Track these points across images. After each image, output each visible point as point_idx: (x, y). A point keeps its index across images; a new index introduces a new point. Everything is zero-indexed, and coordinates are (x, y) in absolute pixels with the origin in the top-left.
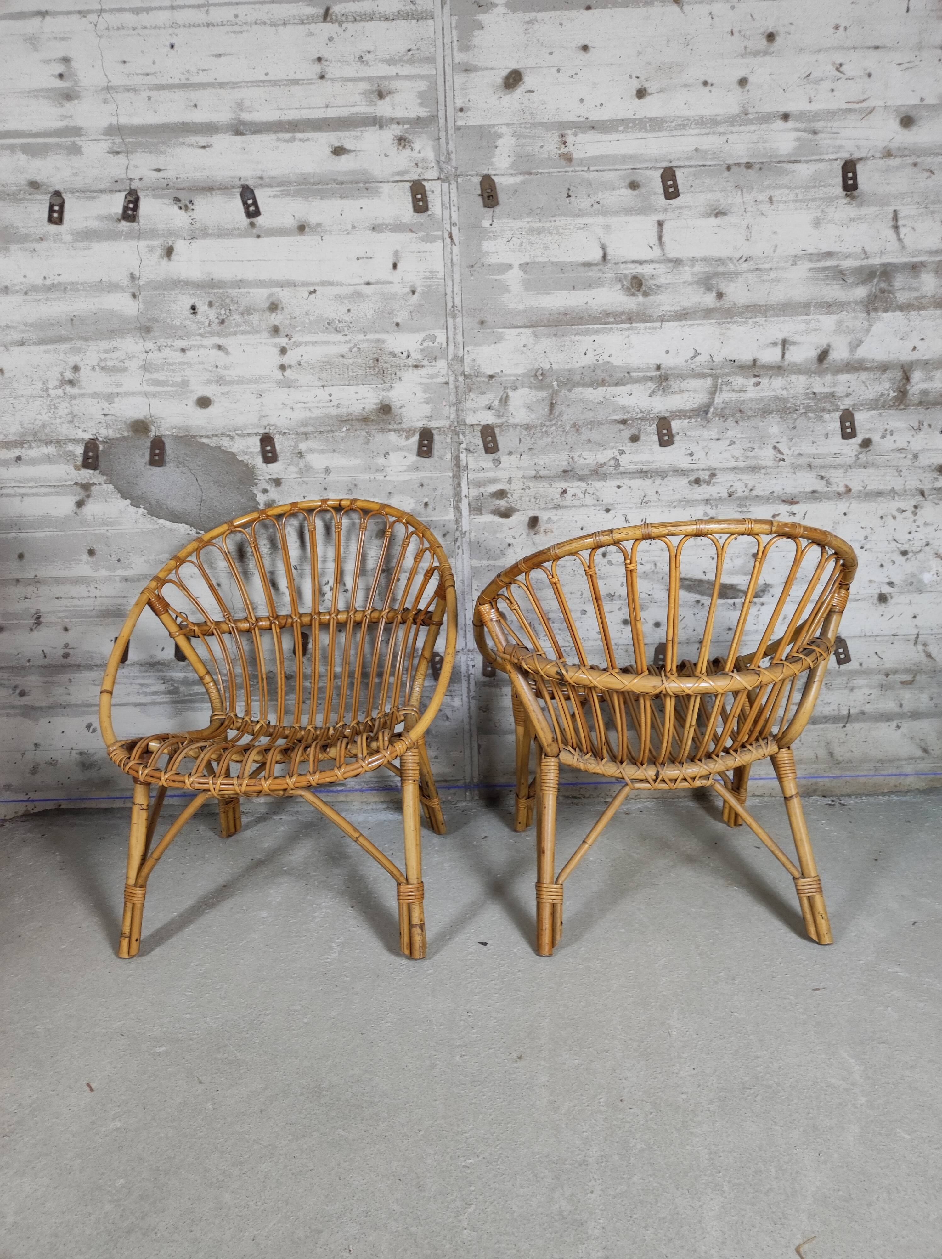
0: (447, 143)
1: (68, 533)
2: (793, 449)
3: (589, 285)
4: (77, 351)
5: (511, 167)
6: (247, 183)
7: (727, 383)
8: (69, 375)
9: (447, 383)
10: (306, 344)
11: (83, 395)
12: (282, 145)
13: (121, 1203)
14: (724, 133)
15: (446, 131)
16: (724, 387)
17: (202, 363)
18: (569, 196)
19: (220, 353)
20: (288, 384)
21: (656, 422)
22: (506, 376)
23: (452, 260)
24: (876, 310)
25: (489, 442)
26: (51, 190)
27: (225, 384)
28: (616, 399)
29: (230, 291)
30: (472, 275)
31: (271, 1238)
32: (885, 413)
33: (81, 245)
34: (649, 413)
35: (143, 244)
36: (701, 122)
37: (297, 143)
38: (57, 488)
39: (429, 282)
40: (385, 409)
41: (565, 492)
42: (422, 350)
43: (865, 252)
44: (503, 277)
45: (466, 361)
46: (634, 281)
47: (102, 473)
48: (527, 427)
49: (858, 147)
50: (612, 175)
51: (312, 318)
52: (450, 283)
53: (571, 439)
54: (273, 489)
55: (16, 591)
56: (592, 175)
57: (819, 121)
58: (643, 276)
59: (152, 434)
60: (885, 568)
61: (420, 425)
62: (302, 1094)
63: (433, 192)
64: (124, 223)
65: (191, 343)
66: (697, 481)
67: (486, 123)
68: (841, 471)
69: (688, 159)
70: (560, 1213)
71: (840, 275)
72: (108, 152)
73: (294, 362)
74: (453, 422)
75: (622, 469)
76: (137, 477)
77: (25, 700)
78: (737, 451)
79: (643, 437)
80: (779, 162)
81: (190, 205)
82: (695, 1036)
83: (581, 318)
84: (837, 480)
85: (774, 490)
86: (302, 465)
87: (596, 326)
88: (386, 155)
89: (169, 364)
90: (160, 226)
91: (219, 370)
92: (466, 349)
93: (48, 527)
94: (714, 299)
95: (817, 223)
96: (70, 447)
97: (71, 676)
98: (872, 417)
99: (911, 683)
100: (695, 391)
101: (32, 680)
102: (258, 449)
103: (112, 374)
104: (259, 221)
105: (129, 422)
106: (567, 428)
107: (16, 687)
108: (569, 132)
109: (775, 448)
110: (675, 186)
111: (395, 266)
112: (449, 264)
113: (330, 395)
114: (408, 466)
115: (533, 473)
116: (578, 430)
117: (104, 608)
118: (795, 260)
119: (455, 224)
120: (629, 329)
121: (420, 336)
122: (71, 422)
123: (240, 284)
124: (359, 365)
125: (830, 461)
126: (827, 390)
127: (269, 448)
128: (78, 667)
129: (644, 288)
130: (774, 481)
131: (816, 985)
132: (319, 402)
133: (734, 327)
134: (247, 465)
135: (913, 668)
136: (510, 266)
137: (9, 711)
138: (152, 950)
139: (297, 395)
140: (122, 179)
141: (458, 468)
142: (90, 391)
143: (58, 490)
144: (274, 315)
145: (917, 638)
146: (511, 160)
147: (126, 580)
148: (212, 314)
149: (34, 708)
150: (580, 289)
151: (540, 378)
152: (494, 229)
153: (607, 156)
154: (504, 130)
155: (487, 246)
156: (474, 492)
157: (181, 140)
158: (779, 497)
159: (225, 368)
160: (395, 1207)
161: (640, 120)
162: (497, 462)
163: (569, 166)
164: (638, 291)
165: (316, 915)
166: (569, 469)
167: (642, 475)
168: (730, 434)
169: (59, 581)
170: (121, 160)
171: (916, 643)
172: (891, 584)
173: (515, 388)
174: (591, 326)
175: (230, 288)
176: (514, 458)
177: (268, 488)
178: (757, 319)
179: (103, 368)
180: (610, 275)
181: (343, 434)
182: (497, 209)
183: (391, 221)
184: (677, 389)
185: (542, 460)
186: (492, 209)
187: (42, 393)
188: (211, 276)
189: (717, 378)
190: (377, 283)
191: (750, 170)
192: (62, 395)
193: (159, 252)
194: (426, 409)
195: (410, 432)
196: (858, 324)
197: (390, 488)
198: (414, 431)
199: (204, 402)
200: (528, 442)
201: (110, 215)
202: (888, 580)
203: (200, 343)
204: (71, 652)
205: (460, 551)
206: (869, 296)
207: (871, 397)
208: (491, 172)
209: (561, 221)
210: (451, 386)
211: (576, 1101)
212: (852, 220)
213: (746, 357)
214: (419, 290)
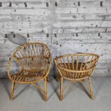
3: (68, 16)
4: (4, 23)
6: (25, 2)
7: (85, 29)
8: (3, 26)
9: (50, 28)
11: (5, 29)
20: (31, 28)
22: (58, 27)
24: (103, 21)
27: (23, 28)
28: (71, 31)
29: (23, 16)
34: (75, 32)
40: (43, 31)
43: (103, 13)
45: (53, 26)
47: (8, 38)
48: (60, 34)
51: (33, 19)
53: (65, 35)
54: (29, 41)
58: (75, 16)
59: (14, 34)
61: (47, 33)
63: (49, 4)
64: (9, 7)
65: (18, 22)
73: (32, 25)
74: (51, 33)
75: (72, 39)
76: (12, 39)
79: (74, 36)
81: (18, 5)
84: (97, 41)
85: (90, 42)
86: (32, 38)
89: (15, 25)
94: (84, 19)
95: (97, 10)
96: (3, 35)
97: (4, 62)
98: (102, 34)
102: (27, 36)
103: (8, 26)
104: (27, 7)
105: (11, 32)
110: (80, 4)
114: (45, 38)
115: (61, 39)
117: (8, 55)
118: (94, 14)
119: (52, 8)
120: (73, 22)
121: (47, 22)
126: (97, 30)
134: (25, 38)
135: (105, 63)
140: (9, 1)
141: (52, 39)
144: (29, 19)
148: (21, 19)
155: (56, 11)
156: (54, 41)
162: (56, 38)
166: (65, 39)
172: (103, 54)
180: (71, 15)
182: (57, 6)
183: (44, 8)
184: (79, 30)
188: (21, 14)
190: (42, 15)
192: (2, 29)
193: (14, 11)
199: (20, 30)
207: (102, 31)
208: (57, 2)
209: (65, 8)
212: (101, 9)
213: (87, 26)
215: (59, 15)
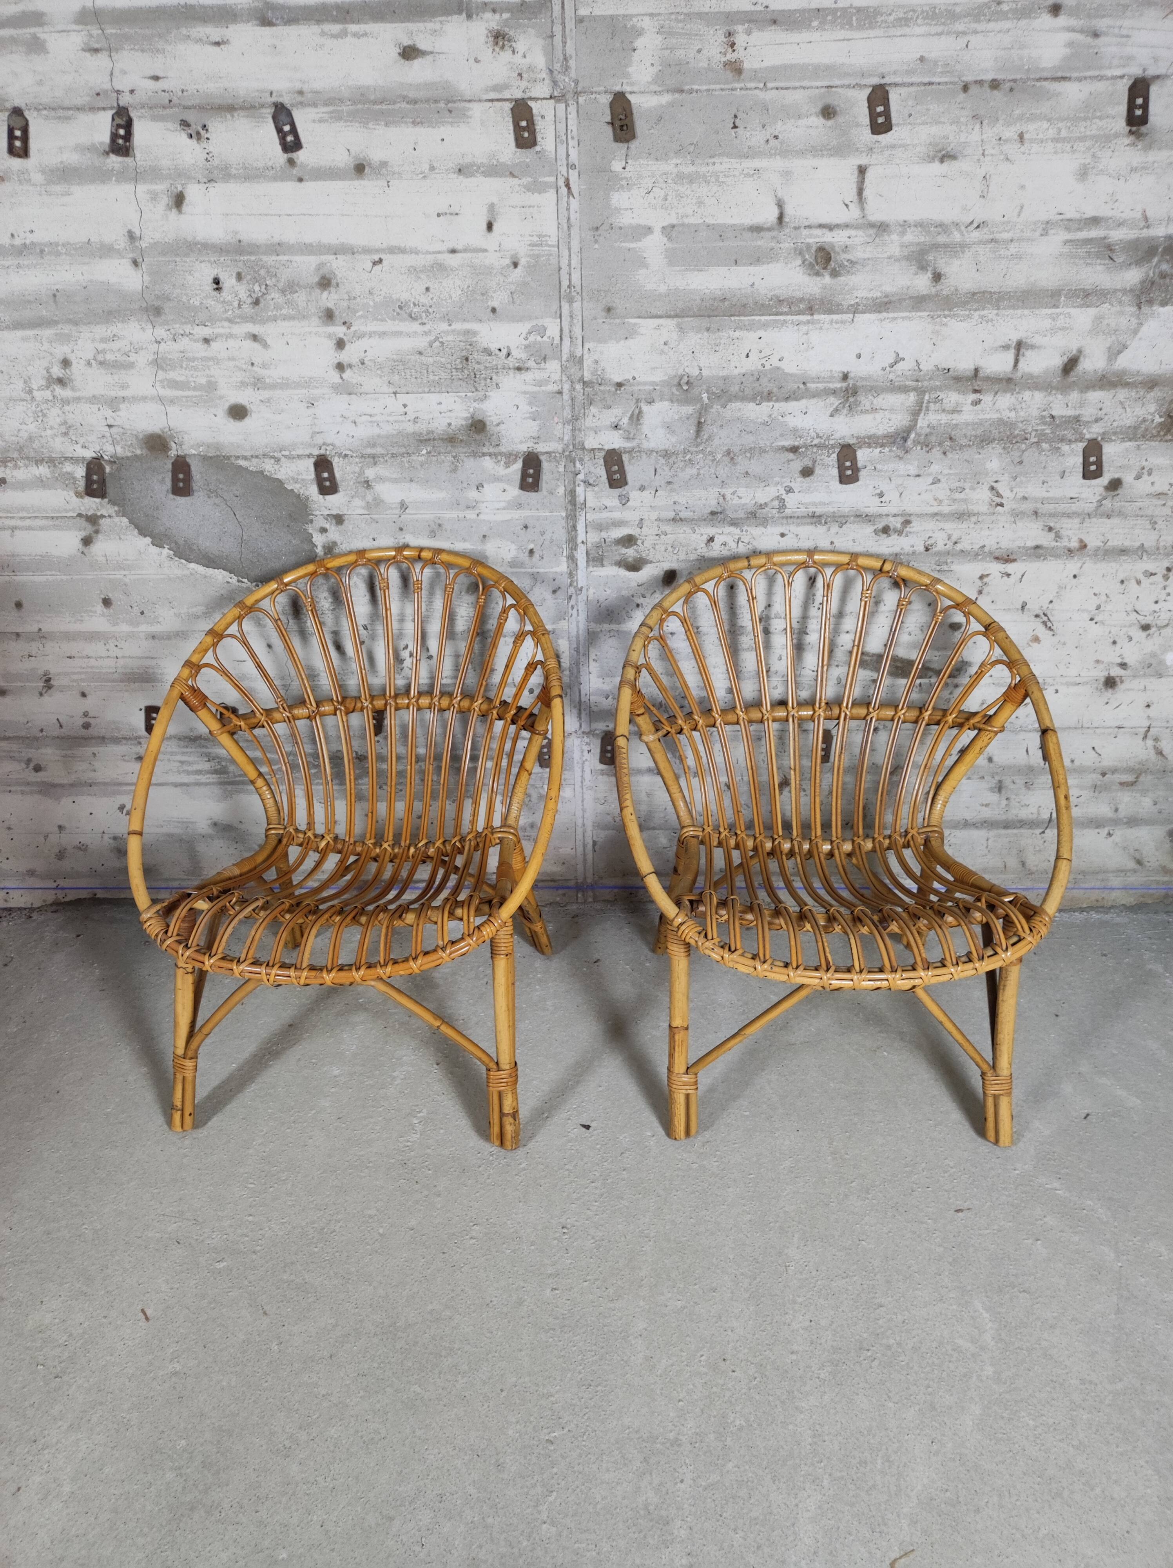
0: (564, 43)
1: (75, 577)
2: (1015, 490)
3: (757, 260)
4: (65, 338)
5: (655, 81)
6: (280, 100)
7: (937, 400)
8: (57, 371)
9: (560, 393)
10: (371, 335)
11: (78, 399)
12: (330, 43)
13: (183, 1471)
14: (964, 33)
15: (563, 24)
16: (932, 405)
17: (232, 359)
18: (735, 127)
19: (256, 345)
20: (347, 390)
21: (837, 450)
22: (639, 384)
23: (569, 219)
24: (1150, 302)
25: (615, 473)
26: (9, 105)
27: (265, 389)
28: (785, 419)
29: (265, 258)
30: (596, 241)
31: (340, 1524)
32: (1145, 445)
33: (57, 188)
34: (828, 438)
35: (142, 188)
36: (932, 15)
37: (349, 39)
38: (56, 520)
39: (537, 250)
40: (478, 426)
41: (711, 539)
42: (526, 347)
43: (1146, 219)
44: (639, 244)
45: (588, 362)
46: (820, 254)
47: (112, 502)
48: (666, 454)
49: (1156, 59)
50: (798, 96)
51: (377, 299)
52: (565, 253)
53: (723, 471)
54: (333, 528)
55: (16, 648)
56: (768, 96)
57: (1103, 16)
58: (833, 247)
59: (173, 453)
60: (1118, 646)
61: (523, 448)
62: (375, 1334)
63: (543, 117)
64: (113, 157)
65: (217, 331)
66: (886, 530)
67: (621, 12)
68: (1077, 521)
69: (909, 72)
70: (646, 1508)
71: (1107, 251)
72: (83, 50)
73: (355, 361)
74: (567, 445)
75: (788, 512)
76: (157, 508)
77: (41, 776)
78: (941, 491)
79: (818, 471)
80: (1039, 80)
81: (203, 132)
82: (814, 1273)
83: (744, 306)
84: (1070, 533)
85: (987, 543)
86: (369, 498)
87: (763, 318)
88: (477, 61)
89: (188, 359)
90: (165, 163)
91: (255, 368)
92: (587, 346)
93: (51, 570)
94: (929, 283)
95: (1083, 174)
96: (68, 467)
97: (95, 749)
98: (1127, 450)
99: (1133, 784)
100: (892, 410)
101: (48, 754)
102: (312, 475)
103: (114, 371)
104: (300, 156)
105: (141, 436)
106: (719, 456)
107: (29, 761)
108: (740, 28)
109: (992, 488)
110: (887, 114)
111: (490, 227)
112: (565, 226)
113: (405, 406)
114: (508, 502)
115: (671, 515)
116: (732, 459)
117: (128, 671)
118: (1047, 227)
119: (573, 167)
120: (808, 322)
121: (525, 327)
122: (66, 434)
123: (278, 248)
124: (443, 366)
125: (1062, 507)
126: (1070, 412)
127: (326, 475)
128: (102, 740)
129: (832, 264)
130: (987, 532)
131: (959, 1204)
132: (390, 415)
133: (952, 323)
134: (298, 496)
135: (1137, 767)
136: (649, 230)
137: (23, 788)
138: (209, 1119)
139: (360, 405)
140: (106, 91)
141: (573, 505)
142: (88, 392)
143: (57, 522)
144: (325, 294)
145: (1148, 731)
146: (653, 71)
147: (153, 637)
148: (242, 291)
149: (54, 786)
150: (744, 265)
151: (685, 387)
152: (630, 175)
153: (792, 67)
154: (646, 23)
155: (618, 199)
156: (594, 537)
157: (184, 31)
158: (991, 553)
159: (264, 366)
160: (472, 1490)
161: (844, 10)
162: (625, 500)
163: (738, 81)
164: (825, 268)
165: (394, 1074)
166: (719, 510)
167: (815, 520)
168: (935, 468)
169: (69, 636)
170: (102, 60)
171: (1145, 737)
172: (1123, 665)
173: (651, 402)
174: (757, 318)
175: (265, 254)
176: (647, 495)
177: (327, 526)
178: (985, 312)
179: (101, 363)
180: (787, 245)
181: (423, 458)
182: (634, 144)
183: (485, 161)
184: (868, 407)
185: (683, 498)
186: (626, 145)
187: (23, 395)
188: (238, 237)
189: (924, 392)
190: (465, 250)
191: (995, 92)
192: (51, 398)
193: (165, 200)
194: (533, 428)
195: (510, 458)
196: (1123, 322)
197: (484, 530)
198: (516, 456)
199: (238, 412)
200: (666, 473)
201: (93, 145)
202: (1119, 661)
203: (228, 330)
204: (92, 721)
205: (574, 612)
206: (1143, 282)
207: (1128, 423)
208: (627, 88)
209: (724, 164)
210: (566, 397)
211: (675, 1359)
212: (1133, 170)
213: (964, 365)
214: (523, 262)
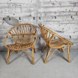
4: (2, 9)
7: (61, 13)
8: (2, 12)
19: (15, 10)
22: (41, 12)
24: (75, 7)
28: (51, 14)
32: (75, 16)
34: (54, 16)
40: (30, 15)
43: (74, 1)
45: (38, 11)
47: (5, 21)
48: (43, 17)
54: (20, 22)
58: (54, 3)
61: (34, 17)
66: (58, 22)
71: (71, 3)
73: (22, 11)
76: (8, 21)
85: (65, 23)
86: (23, 20)
94: (60, 5)
96: (2, 18)
102: (19, 19)
103: (5, 11)
105: (7, 16)
114: (32, 20)
118: (67, 2)
120: (52, 8)
121: (34, 8)
123: (17, 3)
125: (70, 20)
126: (70, 14)
135: (76, 38)
139: (22, 14)
141: (37, 21)
144: (20, 6)
147: (7, 30)
148: (15, 6)
162: (40, 20)
166: (47, 21)
167: (53, 21)
168: (61, 18)
172: (75, 31)
174: (49, 8)
178: (64, 7)
188: (14, 2)
190: (30, 3)
199: (14, 14)
204: (2, 37)
210: (36, 13)
213: (63, 11)
214: (33, 4)
215: (42, 3)
